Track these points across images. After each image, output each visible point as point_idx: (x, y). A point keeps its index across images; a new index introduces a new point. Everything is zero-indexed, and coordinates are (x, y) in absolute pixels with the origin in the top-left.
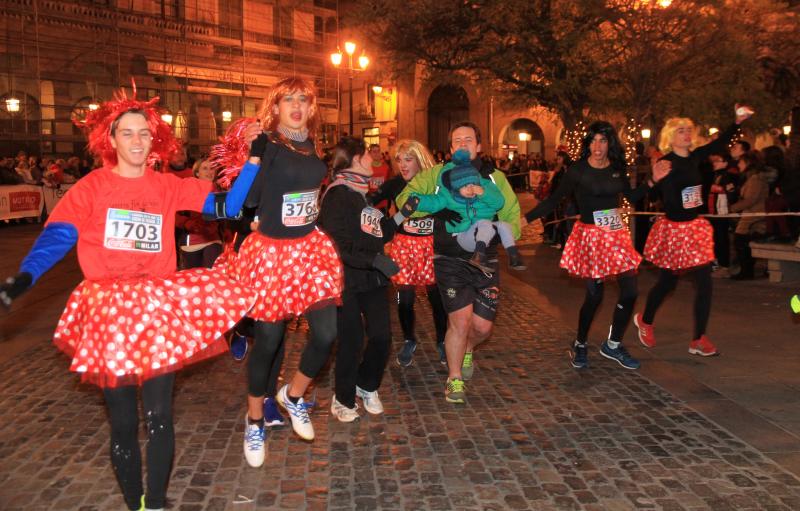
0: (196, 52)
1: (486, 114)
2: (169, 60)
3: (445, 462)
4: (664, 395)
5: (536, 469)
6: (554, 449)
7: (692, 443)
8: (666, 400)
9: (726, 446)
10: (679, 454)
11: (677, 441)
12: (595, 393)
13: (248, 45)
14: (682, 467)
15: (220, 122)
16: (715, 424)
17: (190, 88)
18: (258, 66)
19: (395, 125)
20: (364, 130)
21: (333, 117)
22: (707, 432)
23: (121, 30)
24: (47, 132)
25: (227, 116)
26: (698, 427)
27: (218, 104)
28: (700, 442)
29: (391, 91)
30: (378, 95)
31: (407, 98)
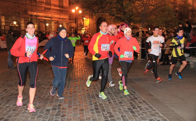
0: (39, 9)
2: (33, 11)
3: (74, 115)
4: (138, 96)
5: (98, 117)
6: (105, 111)
7: (142, 110)
8: (139, 97)
9: (151, 111)
10: (138, 113)
11: (138, 109)
12: (121, 95)
13: (52, 7)
14: (137, 117)
15: (46, 26)
16: (150, 104)
17: (38, 18)
18: (55, 13)
19: (89, 27)
20: (81, 28)
21: (74, 25)
22: (147, 107)
23: (21, 4)
24: (3, 28)
25: (47, 25)
26: (145, 105)
27: (45, 22)
28: (144, 110)
29: (88, 19)
30: (85, 20)
31: (92, 20)
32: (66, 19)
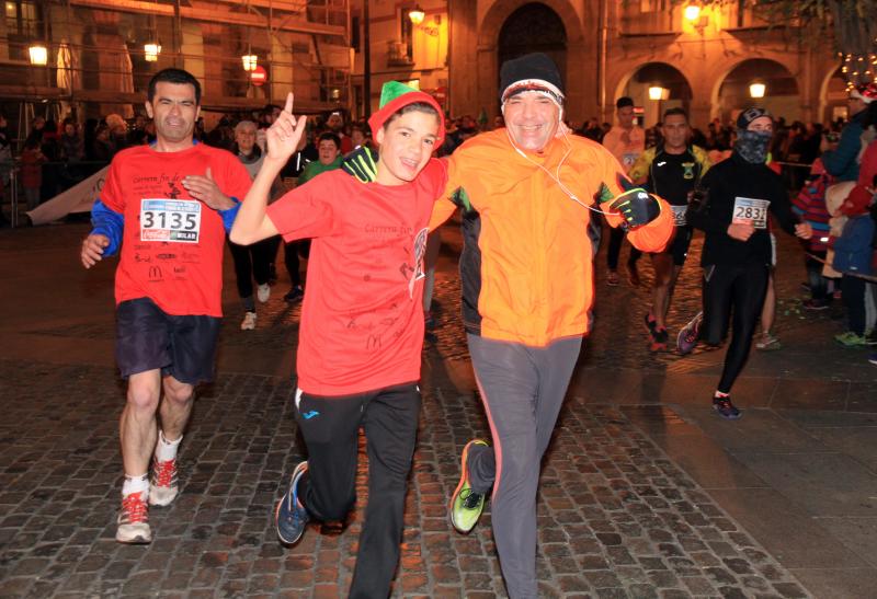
1: (595, 56)
19: (444, 75)
25: (152, 52)
29: (438, 20)
30: (418, 26)
31: (465, 30)
32: (287, 17)
